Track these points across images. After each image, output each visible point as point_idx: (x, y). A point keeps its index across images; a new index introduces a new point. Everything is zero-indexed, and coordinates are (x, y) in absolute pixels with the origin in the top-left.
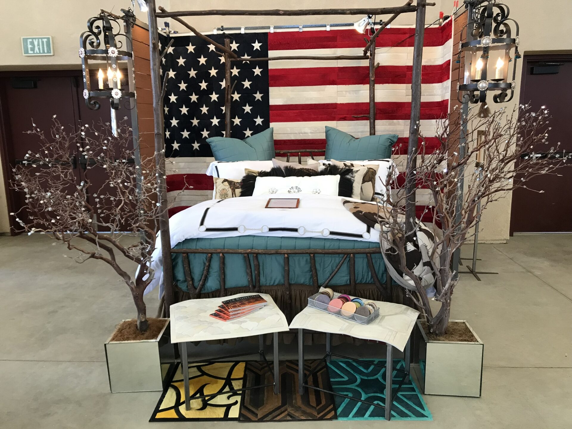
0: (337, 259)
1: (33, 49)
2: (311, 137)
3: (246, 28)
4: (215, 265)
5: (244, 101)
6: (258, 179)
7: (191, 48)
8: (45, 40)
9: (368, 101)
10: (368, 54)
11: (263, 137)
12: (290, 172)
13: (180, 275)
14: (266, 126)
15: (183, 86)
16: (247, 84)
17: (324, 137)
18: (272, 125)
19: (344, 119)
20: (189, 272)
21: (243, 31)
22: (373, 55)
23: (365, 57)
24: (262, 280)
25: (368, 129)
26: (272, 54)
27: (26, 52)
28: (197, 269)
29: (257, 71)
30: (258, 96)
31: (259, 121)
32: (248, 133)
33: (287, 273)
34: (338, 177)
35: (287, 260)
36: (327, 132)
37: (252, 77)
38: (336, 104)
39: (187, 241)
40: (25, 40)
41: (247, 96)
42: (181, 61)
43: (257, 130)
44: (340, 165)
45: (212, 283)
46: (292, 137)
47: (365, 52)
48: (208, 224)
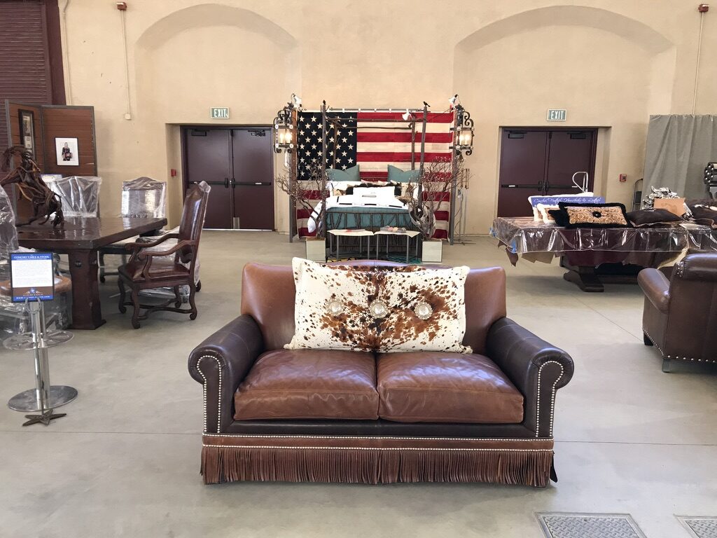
0: (392, 216)
1: (217, 115)
2: (379, 170)
3: (345, 110)
4: (343, 218)
5: (343, 149)
6: (354, 188)
7: (314, 119)
8: (225, 110)
9: (411, 151)
10: (411, 126)
11: (353, 169)
12: (370, 186)
13: (329, 222)
14: (354, 164)
15: (308, 140)
16: (345, 140)
17: (387, 171)
18: (358, 163)
19: (398, 161)
20: (332, 220)
21: (344, 111)
22: (414, 127)
23: (410, 128)
24: (362, 224)
25: (411, 167)
26: (359, 124)
27: (213, 116)
28: (336, 220)
29: (351, 133)
30: (351, 147)
31: (350, 161)
32: (344, 167)
33: (371, 221)
34: (394, 187)
35: (372, 217)
36: (388, 168)
37: (347, 136)
38: (393, 153)
39: (332, 208)
40: (213, 109)
41: (345, 147)
42: (308, 126)
43: (349, 166)
44: (395, 183)
45: (342, 225)
46: (369, 170)
47: (410, 126)
48: (340, 202)
